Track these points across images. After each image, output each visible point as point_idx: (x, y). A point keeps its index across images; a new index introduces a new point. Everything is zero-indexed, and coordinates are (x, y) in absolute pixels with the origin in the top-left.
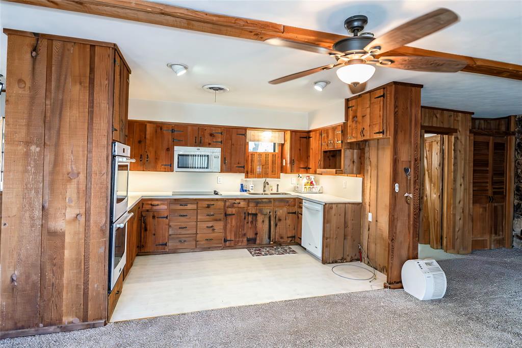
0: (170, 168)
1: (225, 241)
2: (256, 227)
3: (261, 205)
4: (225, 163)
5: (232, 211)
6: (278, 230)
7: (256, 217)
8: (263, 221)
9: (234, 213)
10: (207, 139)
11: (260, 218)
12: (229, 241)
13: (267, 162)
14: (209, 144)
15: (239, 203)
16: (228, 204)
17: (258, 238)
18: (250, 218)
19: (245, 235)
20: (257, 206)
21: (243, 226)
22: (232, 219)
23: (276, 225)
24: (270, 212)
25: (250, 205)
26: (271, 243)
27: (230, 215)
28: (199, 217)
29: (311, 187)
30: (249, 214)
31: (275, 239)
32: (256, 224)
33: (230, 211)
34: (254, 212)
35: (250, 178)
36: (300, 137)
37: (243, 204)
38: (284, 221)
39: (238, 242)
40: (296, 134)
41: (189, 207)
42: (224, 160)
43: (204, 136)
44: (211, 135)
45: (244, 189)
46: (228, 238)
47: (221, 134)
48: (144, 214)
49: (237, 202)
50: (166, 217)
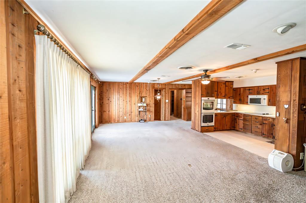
0: (247, 103)
4: (270, 101)
9: (267, 123)
10: (262, 92)
12: (265, 135)
14: (263, 94)
16: (264, 119)
19: (272, 134)
21: (271, 130)
22: (266, 126)
25: (275, 121)
27: (265, 124)
28: (252, 122)
30: (274, 125)
33: (265, 122)
37: (271, 120)
39: (269, 136)
41: (249, 117)
42: (269, 100)
43: (261, 90)
44: (264, 90)
46: (264, 133)
47: (268, 89)
48: (236, 117)
49: (268, 118)
50: (242, 120)
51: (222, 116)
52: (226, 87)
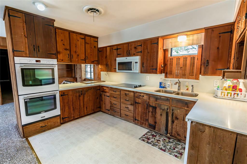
0: (115, 70)
1: (135, 120)
2: (155, 118)
3: (160, 101)
4: (143, 66)
5: (139, 101)
6: (174, 126)
7: (156, 110)
8: (161, 115)
9: (140, 102)
10: (133, 51)
11: (158, 111)
12: (137, 120)
13: (185, 65)
14: (134, 54)
15: (143, 96)
16: (136, 95)
17: (157, 127)
18: (151, 109)
19: (147, 120)
20: (156, 101)
21: (146, 114)
23: (173, 122)
24: (167, 109)
25: (151, 99)
26: (168, 135)
27: (138, 103)
28: (121, 100)
29: (233, 92)
30: (150, 106)
31: (172, 133)
32: (155, 115)
33: (138, 100)
34: (154, 105)
35: (168, 78)
36: (220, 33)
37: (146, 97)
38: (182, 121)
39: (143, 123)
40: (213, 31)
41: (117, 93)
43: (131, 49)
44: (135, 48)
45: (163, 85)
46: (137, 118)
47: (141, 45)
48: (101, 93)
49: (142, 94)
50: (109, 96)
51: (78, 95)
52: (86, 45)
